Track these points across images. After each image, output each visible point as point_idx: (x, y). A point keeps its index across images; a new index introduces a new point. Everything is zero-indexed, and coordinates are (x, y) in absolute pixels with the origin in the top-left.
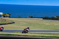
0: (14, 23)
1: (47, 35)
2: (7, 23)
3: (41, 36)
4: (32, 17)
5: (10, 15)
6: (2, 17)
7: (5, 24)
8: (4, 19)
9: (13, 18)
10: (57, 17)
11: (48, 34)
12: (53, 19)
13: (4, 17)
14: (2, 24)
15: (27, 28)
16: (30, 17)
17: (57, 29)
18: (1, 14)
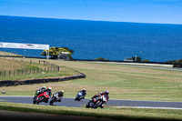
0: (83, 77)
2: (63, 77)
4: (139, 61)
6: (48, 57)
7: (57, 80)
8: (52, 65)
9: (80, 60)
13: (55, 57)
14: (46, 81)
16: (133, 59)
18: (46, 47)
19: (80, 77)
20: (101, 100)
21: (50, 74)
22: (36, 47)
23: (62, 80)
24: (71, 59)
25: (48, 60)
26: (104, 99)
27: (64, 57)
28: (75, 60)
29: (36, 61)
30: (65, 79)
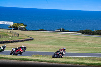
0: (32, 39)
1: (89, 62)
2: (21, 40)
3: (78, 63)
4: (63, 30)
6: (12, 28)
7: (18, 41)
8: (15, 33)
9: (30, 30)
11: (90, 59)
12: (99, 33)
13: (16, 29)
14: (12, 42)
16: (60, 29)
18: (11, 23)
19: (30, 40)
20: (62, 54)
21: (13, 38)
22: (6, 23)
23: (21, 41)
24: (26, 30)
25: (12, 31)
26: (63, 53)
27: (22, 29)
28: (28, 30)
29: (6, 31)
30: (22, 41)
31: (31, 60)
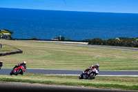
5: (10, 33)
7: (1, 55)
10: (123, 38)
11: (100, 79)
12: (112, 43)
15: (93, 67)
17: (121, 67)
26: (97, 72)
27: (6, 37)
28: (14, 39)
31: (19, 81)
